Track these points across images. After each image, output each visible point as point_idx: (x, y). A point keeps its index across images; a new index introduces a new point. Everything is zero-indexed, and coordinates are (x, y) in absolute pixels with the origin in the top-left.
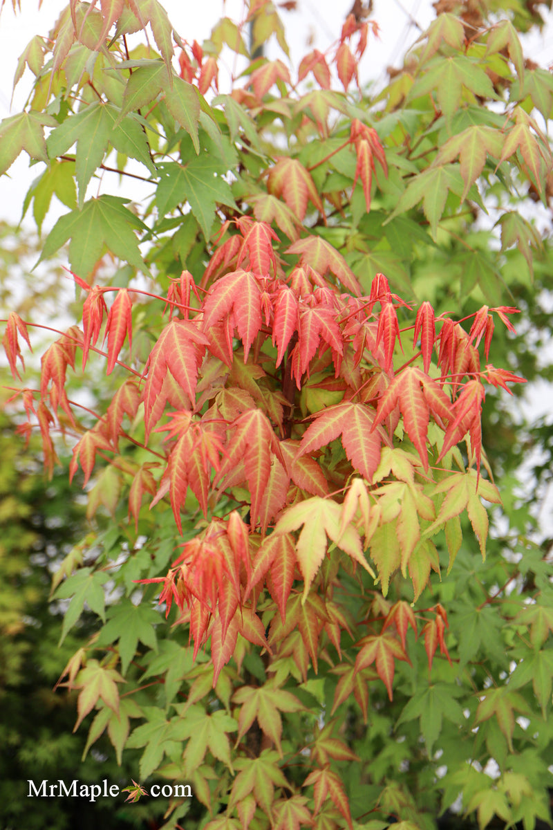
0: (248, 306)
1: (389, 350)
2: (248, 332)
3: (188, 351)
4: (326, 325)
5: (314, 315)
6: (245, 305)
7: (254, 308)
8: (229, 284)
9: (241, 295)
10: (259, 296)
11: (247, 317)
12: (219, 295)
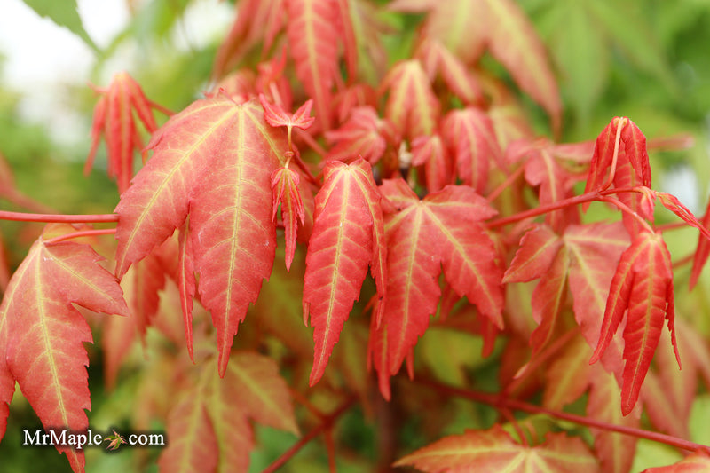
0: (230, 216)
1: (639, 362)
2: (228, 292)
3: (65, 335)
4: (460, 248)
5: (427, 222)
6: (222, 212)
7: (250, 216)
8: (187, 141)
9: (213, 182)
10: (270, 179)
11: (229, 246)
12: (158, 173)
